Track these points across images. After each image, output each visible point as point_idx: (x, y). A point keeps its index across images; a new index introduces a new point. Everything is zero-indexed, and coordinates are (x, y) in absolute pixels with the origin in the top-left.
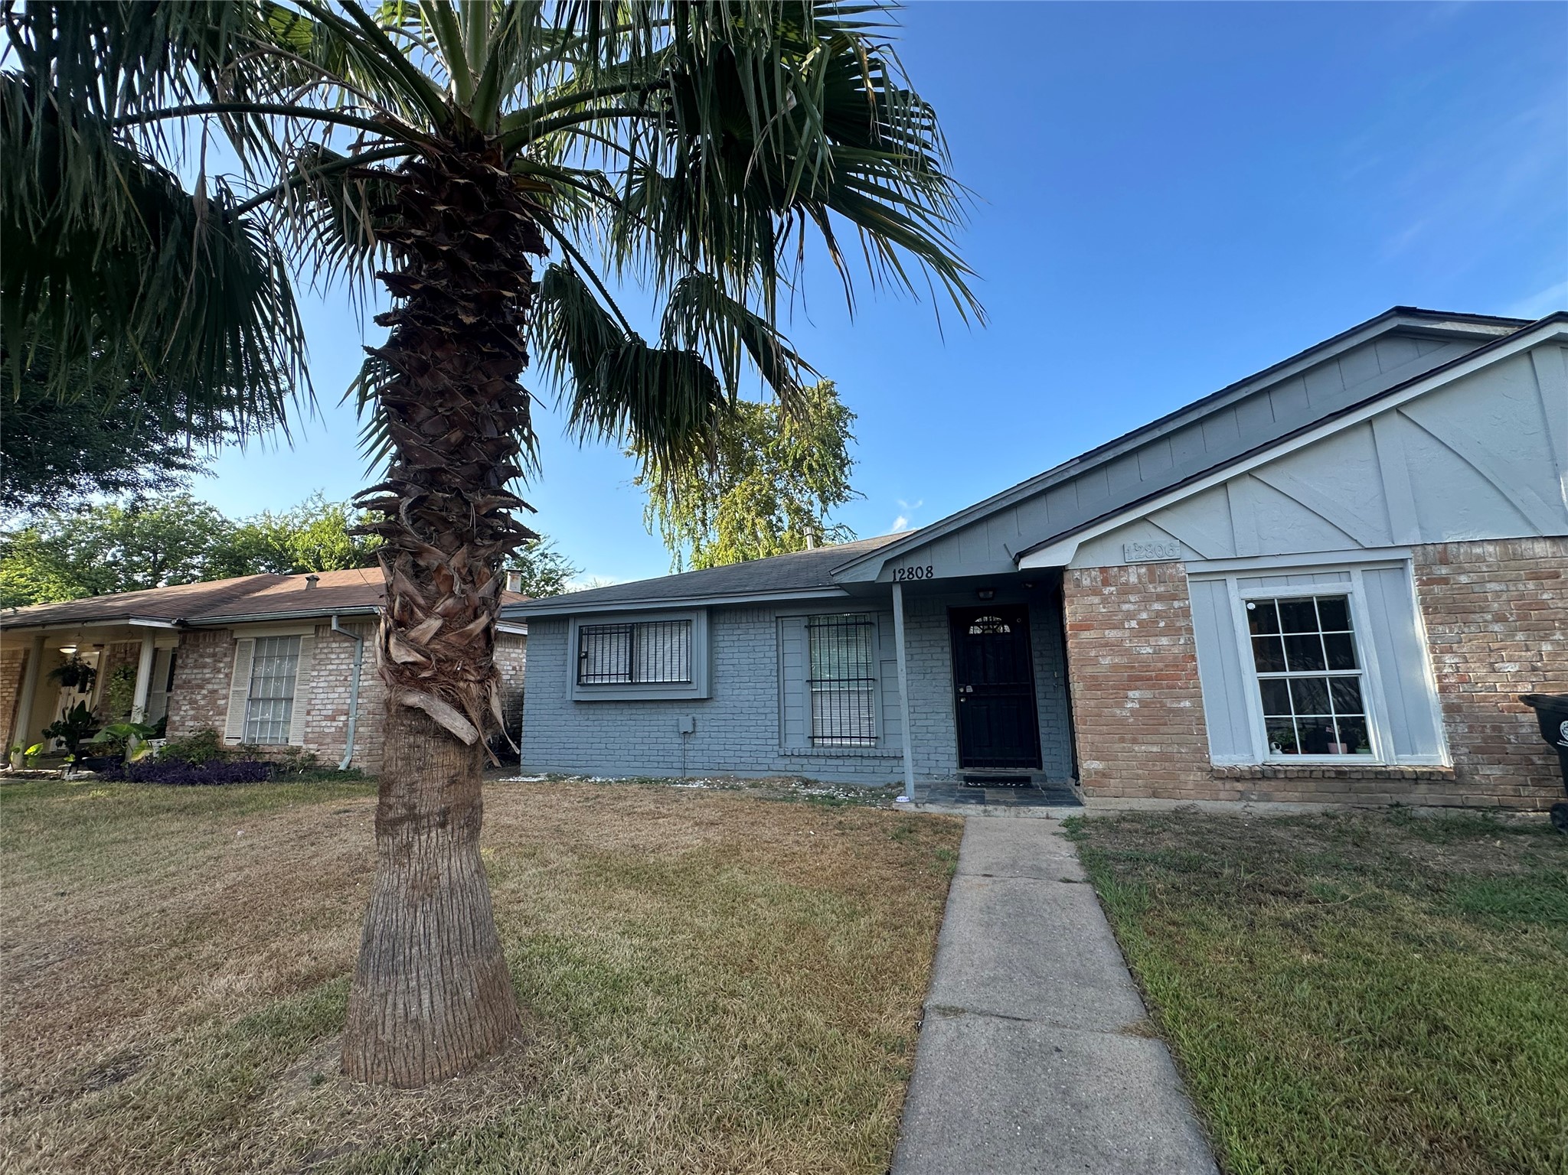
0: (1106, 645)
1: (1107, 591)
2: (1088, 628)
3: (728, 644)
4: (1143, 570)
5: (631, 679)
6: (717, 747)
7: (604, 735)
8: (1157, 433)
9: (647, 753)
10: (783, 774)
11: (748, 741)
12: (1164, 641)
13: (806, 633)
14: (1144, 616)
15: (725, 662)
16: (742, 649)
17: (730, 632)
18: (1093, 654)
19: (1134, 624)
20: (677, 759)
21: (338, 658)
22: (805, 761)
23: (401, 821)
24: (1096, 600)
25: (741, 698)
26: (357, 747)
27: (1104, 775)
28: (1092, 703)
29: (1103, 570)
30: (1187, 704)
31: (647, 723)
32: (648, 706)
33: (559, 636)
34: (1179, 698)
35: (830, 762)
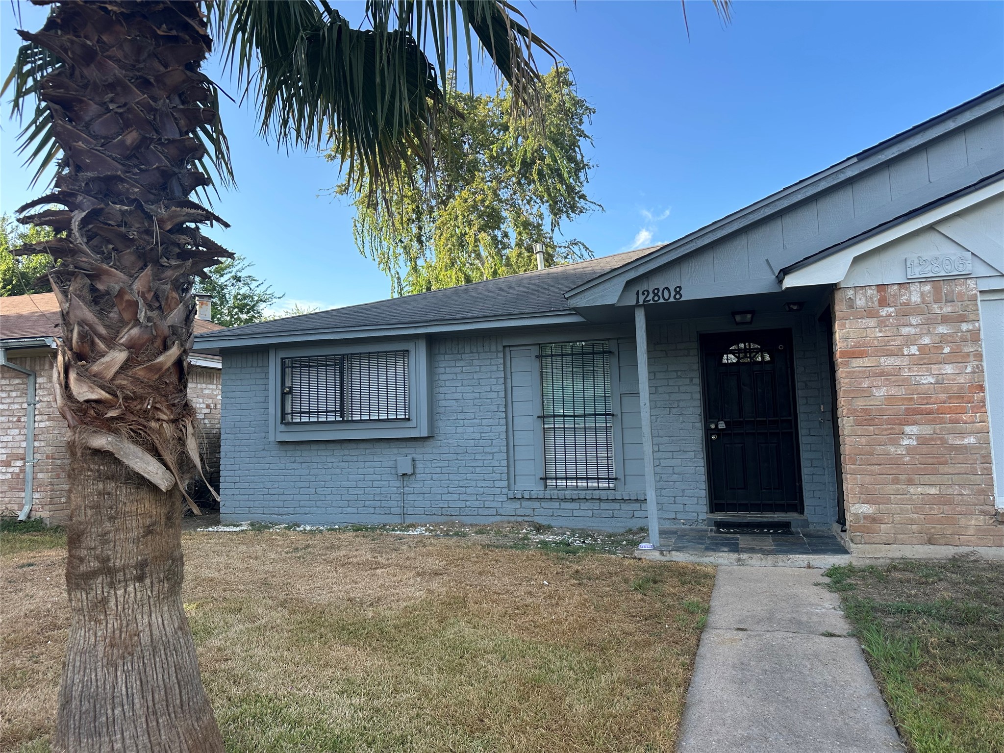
0: (882, 374)
1: (884, 312)
2: (861, 355)
3: (450, 377)
4: (927, 288)
5: (342, 416)
6: (440, 491)
7: (313, 479)
8: (951, 125)
9: (361, 497)
10: (513, 519)
11: (473, 483)
12: (949, 369)
13: (537, 364)
14: (926, 340)
15: (448, 396)
16: (465, 382)
17: (452, 363)
18: (866, 384)
19: (914, 350)
20: (395, 504)
21: (9, 397)
22: (536, 504)
23: (93, 574)
24: (872, 322)
25: (465, 437)
26: (36, 495)
27: (874, 519)
28: (863, 440)
29: (881, 287)
30: (972, 440)
31: (362, 464)
32: (362, 445)
33: (258, 370)
34: (962, 434)
35: (564, 505)
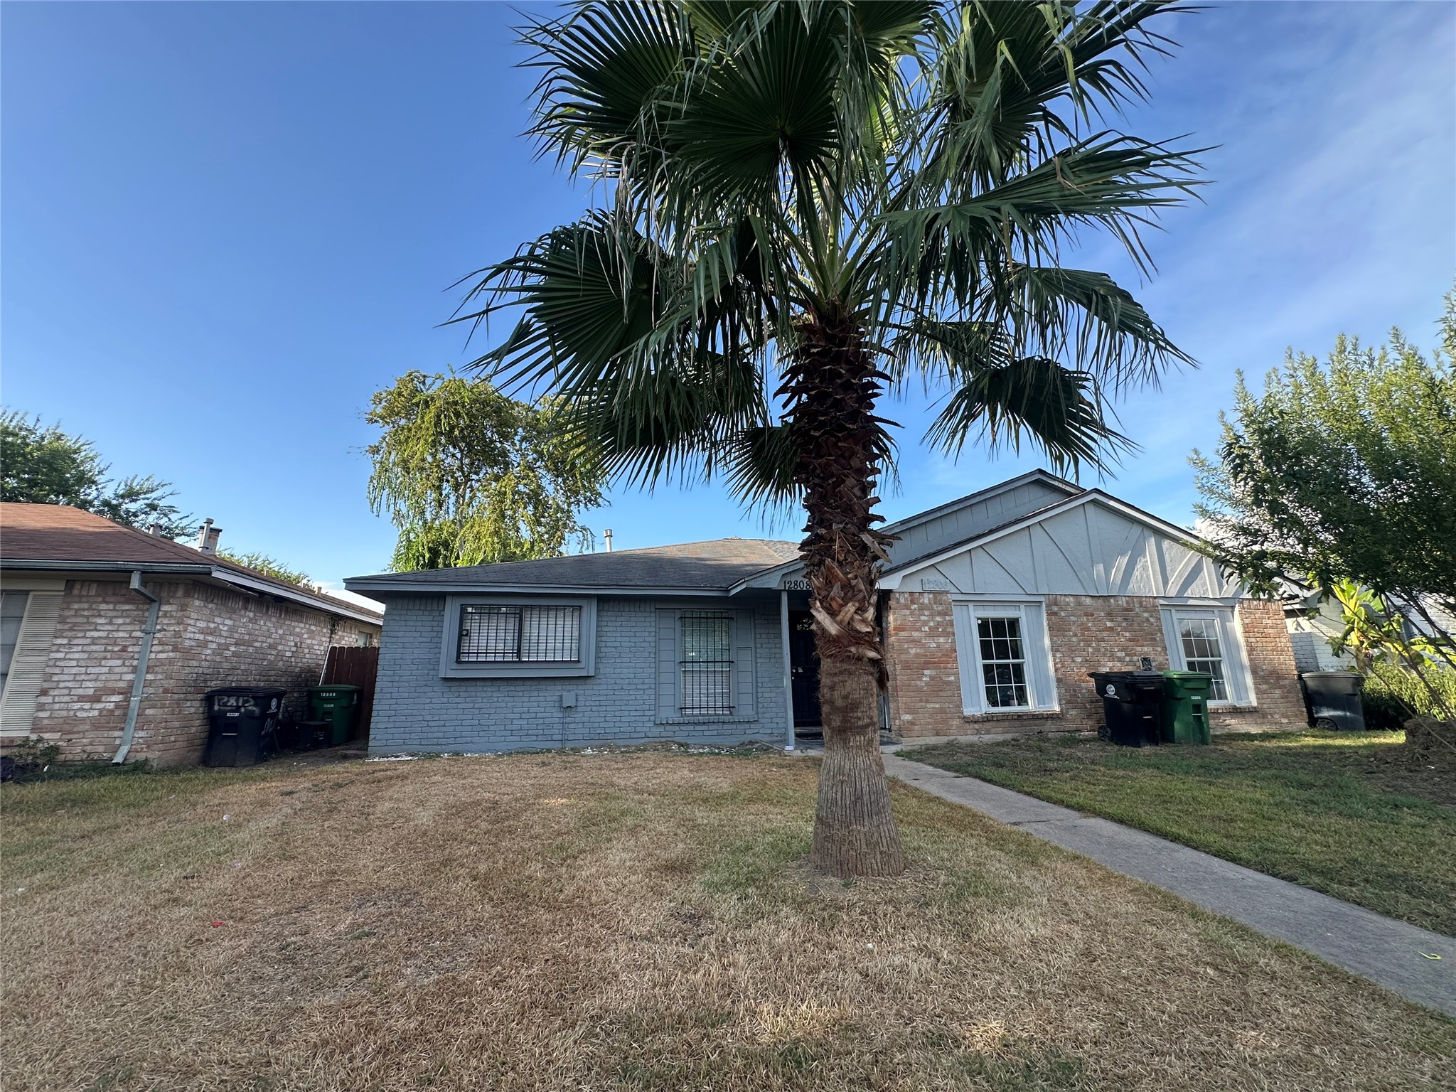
0: (913, 641)
1: (914, 607)
2: (903, 630)
3: (611, 629)
4: (931, 596)
5: (519, 656)
6: (598, 720)
7: (477, 711)
8: (939, 514)
9: (526, 727)
10: (657, 740)
11: (627, 713)
12: (942, 640)
13: (678, 624)
14: (932, 624)
15: (608, 644)
16: (623, 634)
17: (614, 619)
18: (906, 646)
19: (927, 629)
20: (557, 731)
22: (677, 728)
24: (908, 612)
25: (622, 676)
26: (142, 734)
27: (912, 723)
28: (906, 678)
29: (911, 594)
30: (952, 678)
31: (527, 699)
32: (529, 683)
33: (426, 613)
34: (948, 675)
35: (697, 728)
